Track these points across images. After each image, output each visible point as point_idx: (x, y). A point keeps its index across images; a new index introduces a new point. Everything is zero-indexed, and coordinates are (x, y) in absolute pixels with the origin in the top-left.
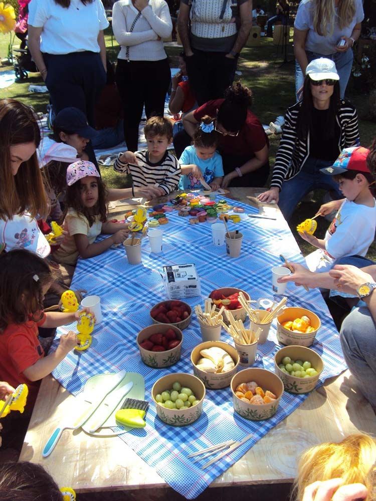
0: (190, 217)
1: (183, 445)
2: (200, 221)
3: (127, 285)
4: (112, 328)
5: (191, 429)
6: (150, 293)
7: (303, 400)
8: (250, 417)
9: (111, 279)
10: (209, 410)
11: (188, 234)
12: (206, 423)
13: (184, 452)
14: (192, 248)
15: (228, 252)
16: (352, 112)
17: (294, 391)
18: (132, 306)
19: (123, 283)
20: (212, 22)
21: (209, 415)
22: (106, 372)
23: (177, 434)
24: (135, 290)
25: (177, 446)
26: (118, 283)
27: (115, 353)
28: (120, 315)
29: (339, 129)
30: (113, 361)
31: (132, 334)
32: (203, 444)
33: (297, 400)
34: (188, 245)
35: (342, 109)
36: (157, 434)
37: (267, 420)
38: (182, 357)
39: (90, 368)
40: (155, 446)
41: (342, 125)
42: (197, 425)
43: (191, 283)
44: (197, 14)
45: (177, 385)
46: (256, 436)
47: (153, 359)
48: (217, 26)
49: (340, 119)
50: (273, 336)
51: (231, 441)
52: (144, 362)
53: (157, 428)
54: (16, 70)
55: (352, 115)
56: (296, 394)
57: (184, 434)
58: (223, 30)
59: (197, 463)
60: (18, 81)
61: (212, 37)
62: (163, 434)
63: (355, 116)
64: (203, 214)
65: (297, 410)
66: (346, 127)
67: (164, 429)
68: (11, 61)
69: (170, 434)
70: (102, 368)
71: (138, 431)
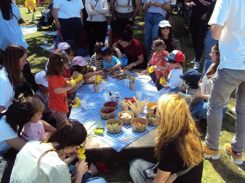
0: (116, 78)
1: (116, 138)
2: (120, 80)
3: (94, 99)
4: (90, 110)
5: (119, 134)
6: (103, 100)
7: (155, 128)
8: (137, 131)
9: (89, 97)
10: (124, 130)
11: (116, 84)
12: (124, 133)
13: (116, 140)
14: (118, 88)
15: (130, 89)
16: (177, 40)
17: (152, 125)
18: (97, 104)
19: (93, 98)
20: (124, 7)
21: (124, 131)
22: (90, 122)
23: (114, 136)
24: (98, 100)
25: (114, 138)
26: (91, 98)
27: (92, 117)
28: (93, 107)
29: (173, 46)
30: (92, 119)
31: (97, 112)
32: (122, 138)
33: (153, 128)
34: (116, 87)
35: (173, 39)
36: (107, 136)
37: (143, 132)
38: (115, 117)
39: (84, 121)
40: (107, 139)
41: (174, 45)
42: (120, 134)
43: (118, 96)
44: (118, 3)
45: (114, 122)
46: (139, 136)
47: (105, 117)
48: (126, 8)
49: (173, 43)
50: (145, 111)
51: (131, 137)
52: (102, 118)
53: (107, 134)
54: (37, 26)
55: (177, 41)
56: (152, 126)
57: (116, 136)
58: (128, 10)
59: (120, 142)
60: (39, 30)
61: (124, 12)
62: (110, 136)
63: (178, 41)
64: (121, 77)
65: (153, 130)
66: (175, 46)
67: (110, 135)
68: (34, 22)
69: (112, 136)
70: (88, 121)
71: (101, 135)
